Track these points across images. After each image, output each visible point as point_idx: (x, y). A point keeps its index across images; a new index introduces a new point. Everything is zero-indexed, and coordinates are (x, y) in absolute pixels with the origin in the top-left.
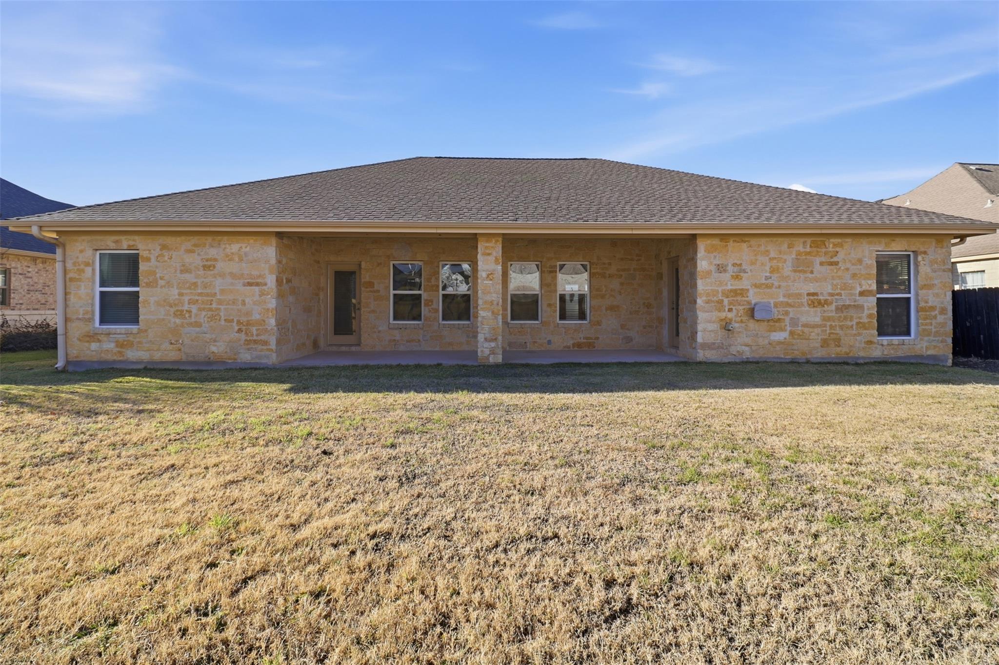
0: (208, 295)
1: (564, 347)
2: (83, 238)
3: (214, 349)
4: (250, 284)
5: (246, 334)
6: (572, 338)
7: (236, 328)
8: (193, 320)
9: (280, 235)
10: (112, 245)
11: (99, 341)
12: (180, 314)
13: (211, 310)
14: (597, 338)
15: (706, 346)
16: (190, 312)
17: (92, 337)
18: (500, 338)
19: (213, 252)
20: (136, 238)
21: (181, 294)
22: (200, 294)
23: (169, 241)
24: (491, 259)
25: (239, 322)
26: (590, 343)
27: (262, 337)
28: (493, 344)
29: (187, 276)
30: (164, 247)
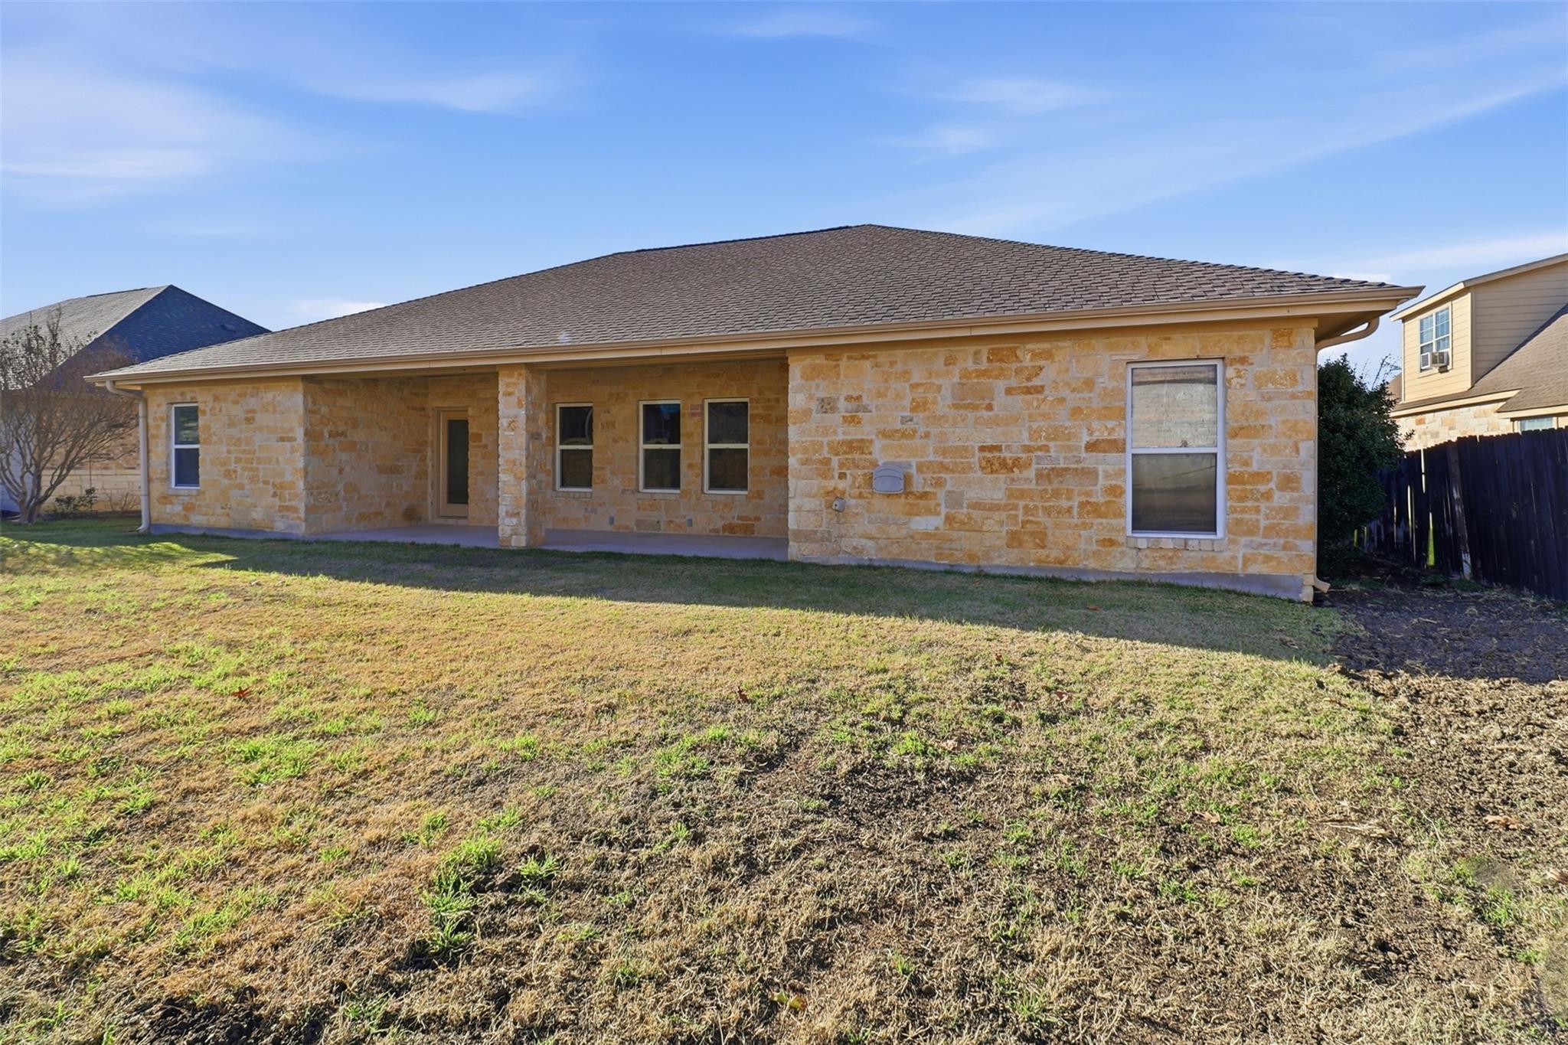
0: (249, 452)
1: (711, 531)
2: (160, 391)
3: (254, 515)
4: (282, 439)
5: (280, 499)
6: (723, 518)
7: (272, 491)
8: (238, 481)
9: (306, 379)
10: (180, 399)
11: (171, 503)
12: (228, 474)
13: (251, 470)
14: (758, 519)
15: (805, 536)
16: (235, 471)
17: (166, 499)
18: (523, 512)
19: (252, 402)
20: (196, 389)
21: (229, 452)
22: (244, 452)
23: (219, 390)
24: (513, 399)
25: (274, 486)
26: (747, 526)
27: (293, 503)
28: (515, 521)
29: (233, 431)
30: (216, 399)
